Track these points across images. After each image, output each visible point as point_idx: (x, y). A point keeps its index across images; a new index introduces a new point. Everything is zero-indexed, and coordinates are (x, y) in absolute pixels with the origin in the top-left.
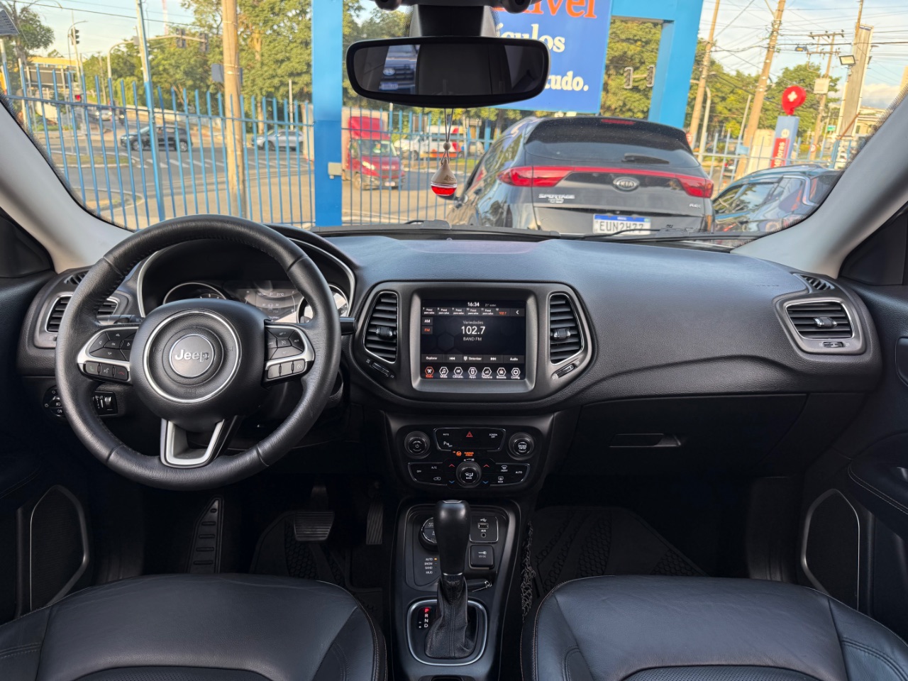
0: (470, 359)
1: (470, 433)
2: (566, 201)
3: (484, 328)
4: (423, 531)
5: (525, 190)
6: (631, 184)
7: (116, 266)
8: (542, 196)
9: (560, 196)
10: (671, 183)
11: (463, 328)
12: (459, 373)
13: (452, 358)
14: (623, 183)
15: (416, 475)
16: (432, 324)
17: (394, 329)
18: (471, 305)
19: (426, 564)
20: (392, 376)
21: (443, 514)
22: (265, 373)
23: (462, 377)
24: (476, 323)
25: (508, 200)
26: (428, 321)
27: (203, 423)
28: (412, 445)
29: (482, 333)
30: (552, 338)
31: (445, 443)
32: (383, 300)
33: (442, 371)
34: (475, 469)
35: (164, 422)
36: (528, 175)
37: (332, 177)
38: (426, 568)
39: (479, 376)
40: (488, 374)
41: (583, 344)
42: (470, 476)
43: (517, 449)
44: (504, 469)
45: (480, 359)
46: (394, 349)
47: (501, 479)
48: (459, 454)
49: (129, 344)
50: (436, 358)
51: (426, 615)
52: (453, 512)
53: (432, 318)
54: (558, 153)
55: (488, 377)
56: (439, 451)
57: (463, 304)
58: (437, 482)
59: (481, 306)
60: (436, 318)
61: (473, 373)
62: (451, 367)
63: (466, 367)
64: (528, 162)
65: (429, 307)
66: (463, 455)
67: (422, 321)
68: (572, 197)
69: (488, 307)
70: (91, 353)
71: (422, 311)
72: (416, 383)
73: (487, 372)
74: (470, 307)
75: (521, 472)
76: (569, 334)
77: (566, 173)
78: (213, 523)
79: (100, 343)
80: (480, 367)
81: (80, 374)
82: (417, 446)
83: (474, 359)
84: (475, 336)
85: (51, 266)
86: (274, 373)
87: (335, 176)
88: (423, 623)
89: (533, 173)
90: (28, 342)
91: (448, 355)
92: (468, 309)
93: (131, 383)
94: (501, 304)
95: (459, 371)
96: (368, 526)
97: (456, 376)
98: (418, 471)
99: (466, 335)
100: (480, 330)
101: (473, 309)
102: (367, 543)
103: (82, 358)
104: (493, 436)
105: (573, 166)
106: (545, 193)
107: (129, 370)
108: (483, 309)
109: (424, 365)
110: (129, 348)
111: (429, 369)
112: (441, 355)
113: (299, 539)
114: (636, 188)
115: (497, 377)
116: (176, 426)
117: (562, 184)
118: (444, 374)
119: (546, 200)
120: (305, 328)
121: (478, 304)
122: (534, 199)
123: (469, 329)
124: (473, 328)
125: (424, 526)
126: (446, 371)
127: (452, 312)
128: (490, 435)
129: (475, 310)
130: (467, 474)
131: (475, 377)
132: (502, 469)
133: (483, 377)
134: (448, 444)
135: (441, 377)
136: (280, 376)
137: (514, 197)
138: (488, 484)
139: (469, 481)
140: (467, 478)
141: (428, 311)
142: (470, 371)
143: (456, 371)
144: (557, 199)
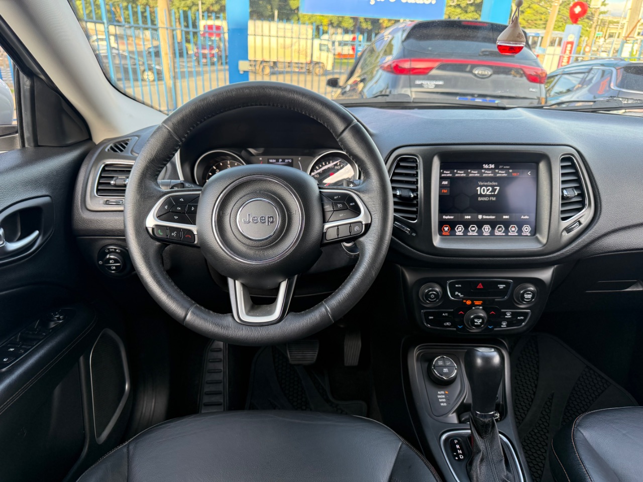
0: (484, 217)
1: (480, 284)
2: (437, 86)
3: (498, 188)
4: (434, 368)
6: (486, 73)
7: (174, 131)
8: (418, 82)
9: (431, 82)
10: (513, 72)
11: (479, 188)
12: (474, 231)
13: (467, 217)
14: (480, 72)
15: (429, 321)
16: (449, 186)
17: (414, 191)
18: (487, 166)
19: (439, 397)
20: (414, 234)
22: (323, 234)
23: (477, 234)
24: (491, 184)
25: (390, 85)
26: (445, 183)
27: (269, 282)
28: (427, 296)
29: (496, 193)
30: (563, 198)
31: (457, 293)
32: (402, 164)
33: (457, 229)
34: (482, 315)
35: (230, 281)
36: (407, 65)
38: (440, 400)
39: (492, 233)
40: (500, 231)
41: (587, 202)
42: (478, 322)
43: (523, 297)
44: (508, 315)
45: (494, 217)
46: (415, 209)
47: (504, 324)
48: (469, 302)
49: (193, 209)
50: (452, 217)
51: (458, 446)
54: (430, 49)
55: (500, 234)
56: (451, 299)
57: (478, 166)
58: (447, 326)
59: (495, 168)
60: (452, 180)
61: (487, 229)
62: (466, 225)
63: (480, 224)
64: (406, 54)
65: (447, 169)
66: (472, 303)
67: (440, 182)
68: (441, 83)
69: (502, 169)
70: (159, 217)
71: (441, 173)
72: (437, 241)
73: (500, 229)
74: (485, 169)
75: (522, 318)
76: (575, 193)
77: (437, 64)
78: (219, 350)
79: (166, 207)
80: (493, 225)
82: (433, 296)
83: (487, 217)
84: (489, 196)
85: (90, 138)
86: (331, 235)
87: (244, 71)
88: (458, 455)
89: (410, 64)
91: (464, 214)
92: (483, 171)
93: (199, 245)
94: (514, 166)
95: (473, 229)
96: (345, 351)
97: (470, 233)
98: (431, 318)
99: (481, 195)
100: (494, 190)
101: (488, 170)
102: (345, 364)
103: (151, 221)
104: (501, 286)
105: (442, 59)
106: (420, 79)
107: (195, 233)
108: (497, 171)
109: (442, 223)
111: (446, 227)
112: (457, 214)
113: (293, 363)
114: (491, 75)
116: (243, 285)
117: (434, 72)
118: (459, 231)
119: (421, 86)
120: (359, 192)
121: (492, 166)
122: (411, 85)
123: (484, 189)
124: (488, 188)
125: (434, 363)
126: (462, 229)
127: (468, 173)
128: (499, 286)
129: (490, 172)
130: (476, 321)
131: (489, 234)
132: (507, 315)
133: (496, 234)
134: (460, 294)
135: (457, 234)
136: (338, 238)
137: (395, 84)
138: (493, 329)
139: (477, 326)
140: (476, 324)
141: (445, 174)
142: (484, 229)
143: (471, 229)
144: (430, 85)
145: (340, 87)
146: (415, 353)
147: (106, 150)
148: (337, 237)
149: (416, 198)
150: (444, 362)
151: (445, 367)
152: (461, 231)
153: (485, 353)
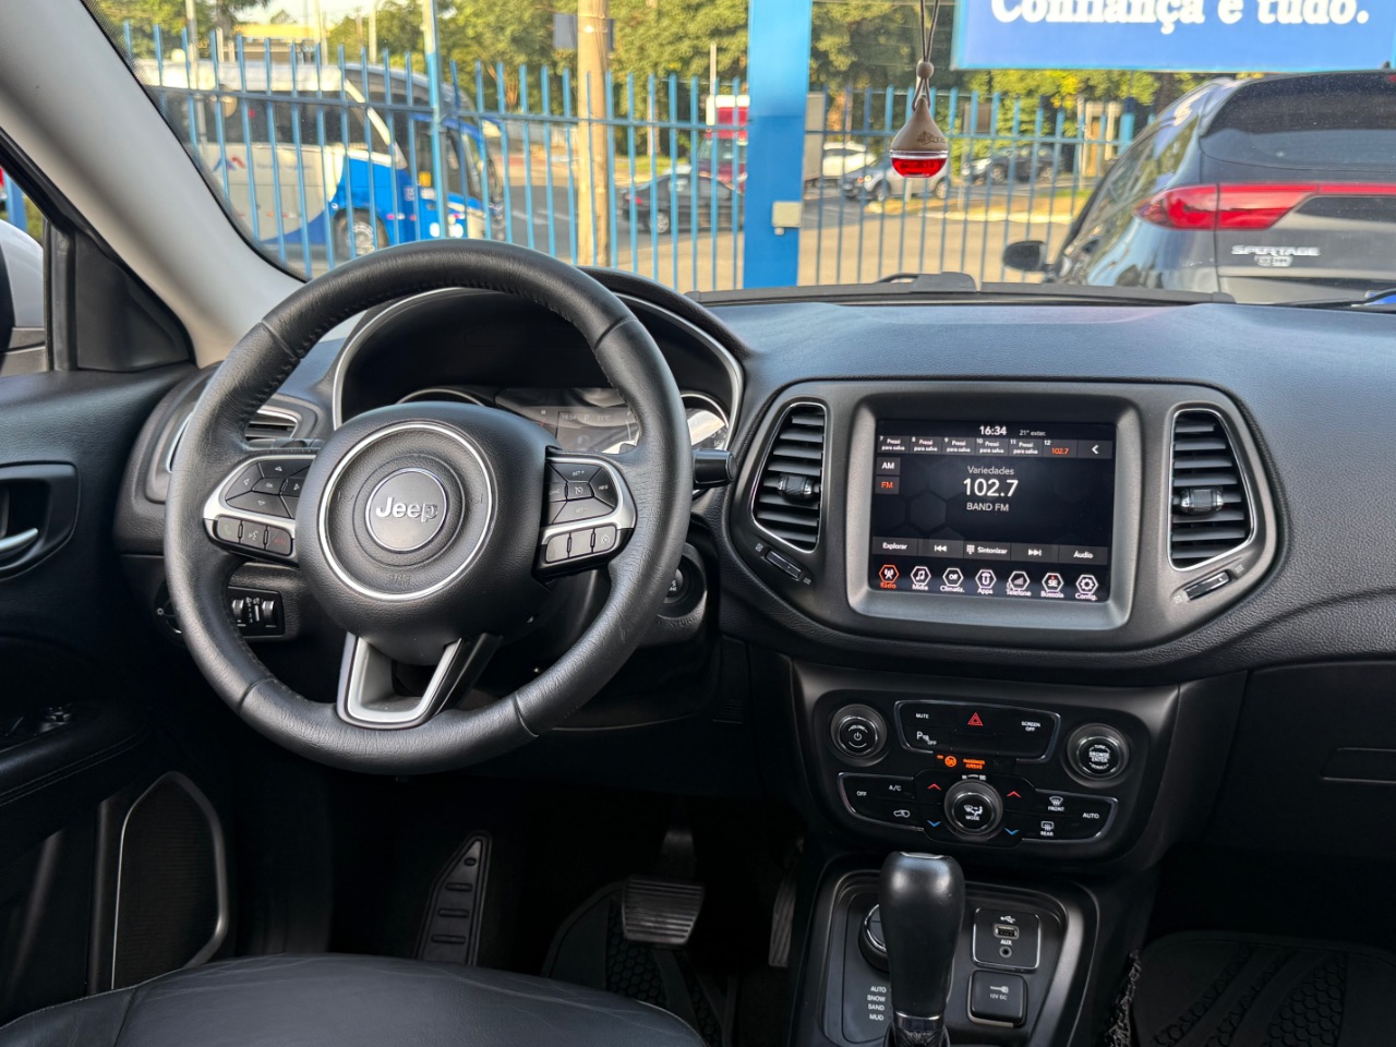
0: (981, 550)
1: (976, 716)
2: (1298, 262)
3: (1016, 482)
4: (868, 927)
5: (1201, 237)
7: (283, 337)
8: (1239, 251)
9: (1282, 250)
11: (968, 481)
12: (955, 582)
13: (940, 548)
15: (854, 801)
16: (898, 473)
17: (815, 481)
18: (988, 431)
19: (870, 998)
20: (807, 581)
21: (899, 881)
22: (540, 550)
23: (961, 590)
24: (997, 472)
25: (1160, 261)
26: (888, 466)
27: (421, 644)
28: (846, 734)
29: (1010, 494)
30: (1177, 510)
31: (919, 734)
32: (796, 421)
33: (916, 575)
34: (987, 799)
35: (350, 638)
36: (1209, 203)
37: (779, 231)
38: (871, 1007)
39: (999, 591)
40: (1021, 586)
41: (1254, 523)
42: (975, 813)
43: (1086, 760)
44: (1056, 805)
45: (1004, 552)
46: (814, 524)
47: (1047, 828)
48: (951, 762)
49: (296, 487)
50: (904, 547)
52: (922, 878)
53: (899, 460)
54: (1281, 154)
55: (1019, 592)
56: (907, 752)
57: (968, 428)
58: (903, 820)
59: (1010, 434)
60: (907, 460)
61: (986, 581)
62: (937, 567)
63: (970, 568)
64: (1210, 175)
65: (894, 435)
66: (960, 764)
67: (876, 465)
68: (1312, 252)
69: (1027, 438)
70: (228, 500)
71: (877, 444)
72: (858, 595)
73: (1020, 581)
74: (985, 437)
75: (1096, 816)
76: (1220, 501)
77: (1297, 199)
78: (465, 888)
79: (246, 482)
80: (1002, 570)
81: (207, 541)
82: (858, 737)
83: (988, 551)
84: (994, 501)
85: (190, 358)
86: (557, 553)
87: (786, 229)
89: (1218, 200)
90: (136, 491)
91: (931, 541)
92: (980, 441)
94: (1056, 430)
95: (955, 577)
96: (774, 927)
97: (947, 588)
98: (861, 794)
99: (974, 499)
100: (1005, 487)
101: (991, 442)
102: (770, 963)
103: (213, 509)
104: (1031, 726)
105: (1316, 182)
106: (1246, 244)
107: (293, 537)
108: (1013, 441)
109: (877, 561)
110: (297, 494)
111: (889, 569)
112: (915, 540)
113: (630, 936)
115: (1043, 594)
116: (372, 648)
117: (1292, 221)
118: (920, 584)
120: (621, 461)
121: (1004, 431)
122: (1219, 257)
123: (981, 485)
124: (990, 482)
125: (870, 914)
126: (926, 575)
127: (942, 446)
128: (1023, 724)
129: (997, 444)
130: (968, 809)
131: (991, 592)
132: (1052, 805)
133: (1009, 592)
134: (926, 738)
135: (914, 587)
136: (569, 558)
138: (1017, 838)
139: (973, 825)
140: (968, 817)
141: (890, 445)
142: (980, 578)
143: (947, 576)
144: (1277, 259)
146: (837, 892)
148: (566, 556)
149: (816, 497)
152: (923, 581)
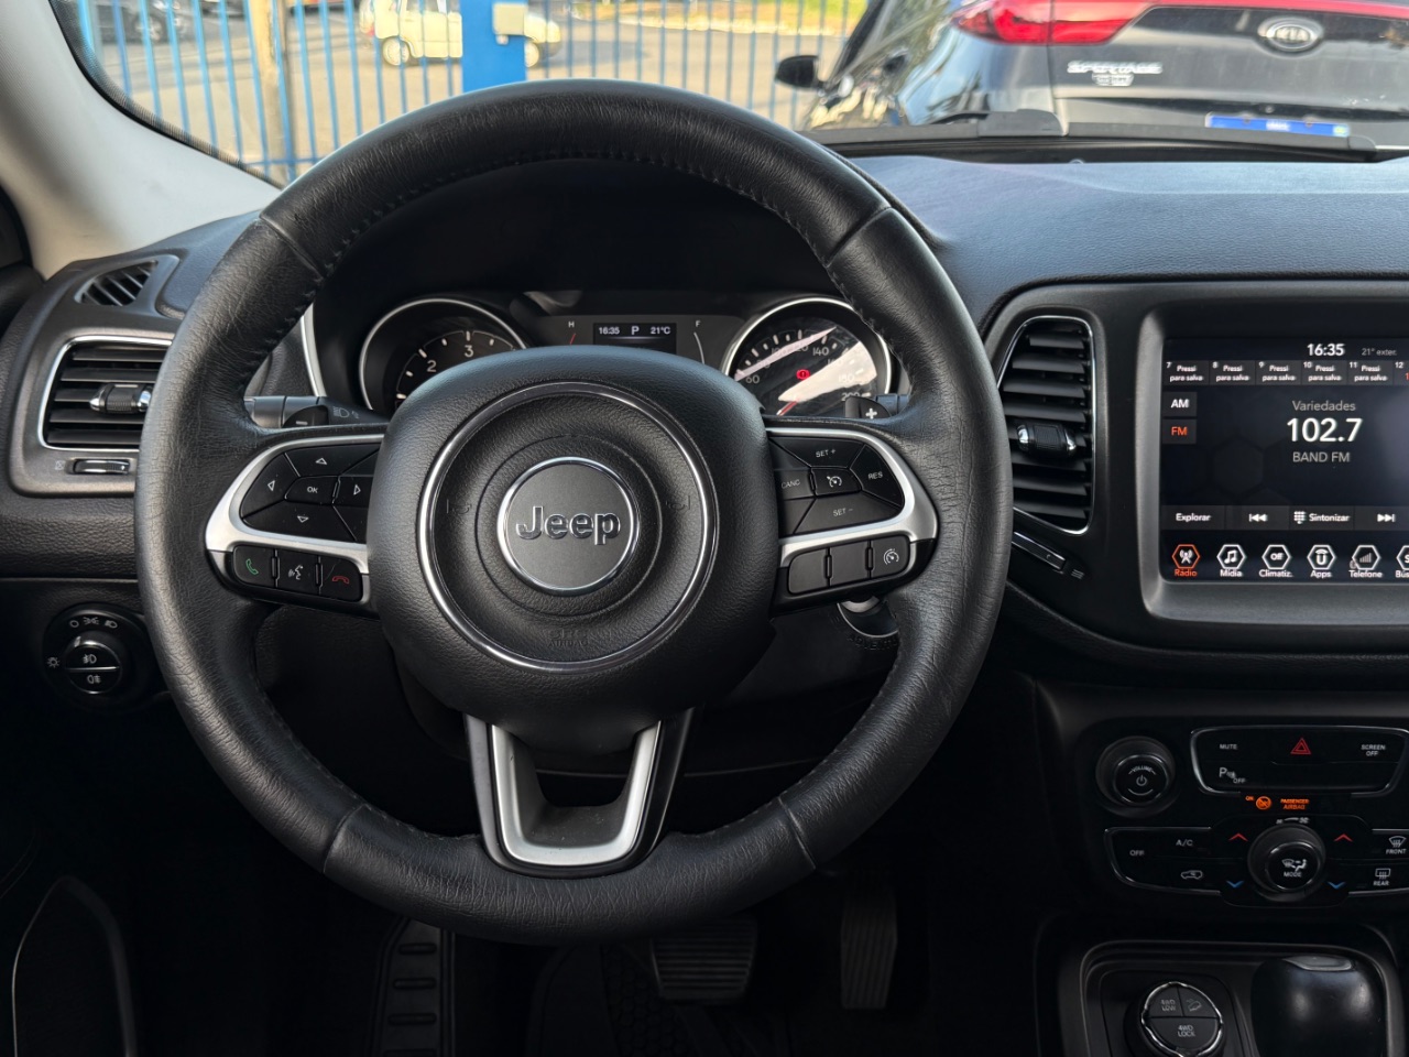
0: (1314, 518)
1: (1302, 742)
2: (1139, 80)
3: (1358, 421)
4: (1148, 1024)
5: (1026, 54)
6: (1302, 35)
8: (1076, 68)
9: (1121, 68)
11: (1294, 422)
12: (1279, 563)
13: (1256, 518)
14: (1283, 34)
15: (1126, 863)
16: (1194, 414)
17: (1077, 429)
18: (1319, 350)
20: (1079, 574)
22: (779, 575)
23: (1288, 574)
24: (1333, 407)
25: (984, 81)
26: (1181, 404)
28: (1124, 779)
29: (1351, 439)
31: (1223, 771)
32: (1034, 342)
33: (1224, 556)
34: (1310, 847)
35: (475, 728)
36: (1039, 13)
39: (1340, 571)
40: (1370, 565)
42: (1296, 868)
44: (1397, 846)
45: (1345, 519)
46: (1081, 491)
47: (1383, 876)
48: (1263, 803)
49: (357, 490)
50: (1206, 519)
53: (1195, 394)
55: (1366, 573)
56: (1203, 792)
57: (1293, 351)
58: (1193, 883)
59: (1348, 355)
60: (1205, 395)
61: (1322, 557)
62: (1254, 543)
63: (1300, 542)
65: (1186, 359)
66: (1277, 806)
67: (1166, 402)
68: (1153, 69)
69: (1371, 360)
70: (249, 517)
71: (1166, 373)
72: (1155, 598)
73: (1367, 558)
74: (1316, 359)
77: (1136, 10)
79: (272, 485)
80: (1343, 543)
81: (217, 586)
82: (1142, 781)
83: (1324, 518)
84: (1329, 447)
85: (27, 258)
87: (510, 37)
89: (1052, 8)
91: (1244, 508)
92: (1308, 364)
93: (375, 609)
95: (1279, 556)
97: (1267, 572)
98: (1135, 853)
99: (1302, 445)
100: (1344, 429)
101: (1324, 362)
102: (843, 1004)
103: (223, 532)
104: (1373, 750)
106: (1084, 60)
107: (364, 569)
108: (1354, 364)
109: (1172, 537)
110: (363, 502)
111: (1186, 550)
112: (1220, 508)
113: (668, 994)
114: (1318, 43)
115: (1399, 574)
116: (517, 742)
117: (1129, 35)
118: (1231, 562)
119: (1087, 79)
120: (899, 436)
121: (1337, 349)
122: (1054, 75)
123: (1311, 426)
124: (1324, 422)
125: (1146, 1007)
126: (1239, 556)
127: (1257, 374)
128: (1364, 747)
129: (1331, 369)
130: (1287, 864)
131: (1329, 575)
132: (1391, 847)
133: (1354, 574)
134: (1233, 775)
135: (1222, 573)
136: (829, 587)
137: (998, 74)
138: (1344, 890)
139: (1293, 883)
140: (1286, 874)
141: (1181, 373)
142: (1314, 557)
143: (1268, 557)
144: (1116, 77)
145: (820, 85)
146: (1083, 970)
147: (78, 298)
148: (824, 584)
149: (1084, 452)
150: (1181, 1003)
151: (1185, 1018)
152: (1235, 564)
153: (1322, 976)
